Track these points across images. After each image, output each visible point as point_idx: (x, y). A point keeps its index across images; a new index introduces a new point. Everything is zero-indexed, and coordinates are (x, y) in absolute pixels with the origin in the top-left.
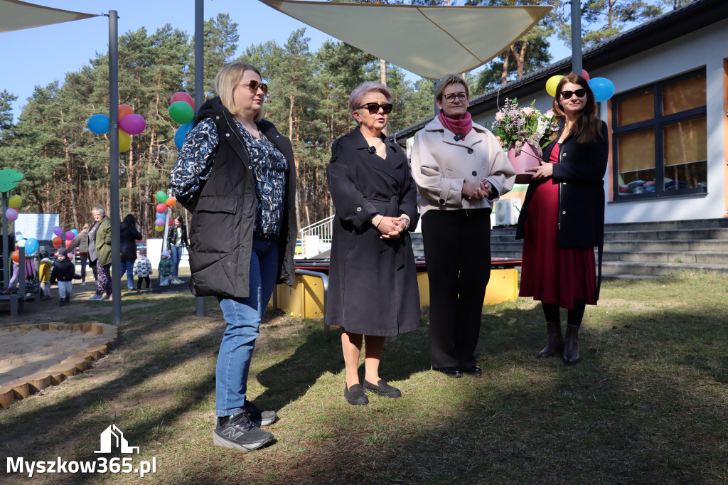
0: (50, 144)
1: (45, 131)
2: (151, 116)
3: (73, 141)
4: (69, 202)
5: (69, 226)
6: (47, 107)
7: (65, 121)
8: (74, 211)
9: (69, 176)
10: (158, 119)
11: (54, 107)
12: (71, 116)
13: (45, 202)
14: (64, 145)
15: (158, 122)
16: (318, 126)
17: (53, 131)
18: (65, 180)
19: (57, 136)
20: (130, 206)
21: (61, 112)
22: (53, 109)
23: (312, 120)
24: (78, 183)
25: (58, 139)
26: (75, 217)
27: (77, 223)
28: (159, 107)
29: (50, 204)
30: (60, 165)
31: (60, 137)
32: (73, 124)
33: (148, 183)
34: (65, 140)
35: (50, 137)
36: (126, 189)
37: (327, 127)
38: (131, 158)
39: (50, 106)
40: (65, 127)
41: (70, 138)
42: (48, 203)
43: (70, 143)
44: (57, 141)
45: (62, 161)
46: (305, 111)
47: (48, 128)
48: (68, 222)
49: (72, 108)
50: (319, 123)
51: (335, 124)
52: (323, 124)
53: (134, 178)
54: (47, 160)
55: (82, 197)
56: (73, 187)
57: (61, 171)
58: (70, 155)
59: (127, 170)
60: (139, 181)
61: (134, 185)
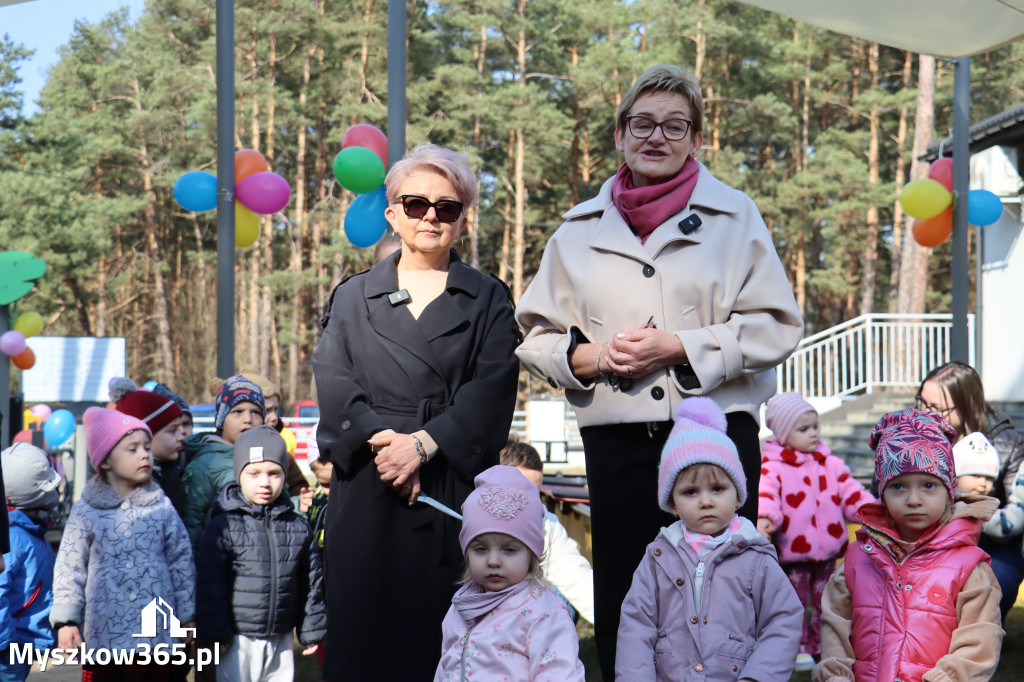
0: (111, 161)
1: (95, 129)
2: (349, 96)
3: (164, 151)
4: (151, 301)
5: (150, 361)
6: (100, 70)
7: (144, 107)
8: (163, 326)
9: (152, 237)
10: (365, 100)
11: (117, 72)
12: (157, 97)
13: (96, 302)
14: (140, 163)
15: (365, 110)
16: (768, 112)
17: (117, 130)
18: (141, 249)
19: (126, 140)
20: (296, 315)
21: (135, 84)
22: (115, 78)
23: (752, 94)
24: (175, 254)
25: (129, 150)
26: (164, 340)
27: (168, 355)
28: (369, 72)
29: (107, 308)
30: (133, 215)
31: (132, 144)
32: (162, 115)
33: (339, 258)
34: (144, 151)
35: (108, 144)
36: (285, 273)
37: (792, 114)
38: (300, 196)
39: (106, 69)
40: (145, 121)
41: (155, 146)
42: (101, 305)
43: (155, 159)
44: (123, 155)
45: (136, 204)
46: (735, 70)
47: (103, 122)
48: (148, 351)
49: (159, 77)
50: (768, 103)
51: (812, 103)
52: (781, 106)
53: (307, 244)
54: (99, 202)
55: (184, 288)
56: (162, 266)
57: (133, 227)
58: (155, 190)
59: (290, 227)
60: (318, 255)
61: (306, 264)
